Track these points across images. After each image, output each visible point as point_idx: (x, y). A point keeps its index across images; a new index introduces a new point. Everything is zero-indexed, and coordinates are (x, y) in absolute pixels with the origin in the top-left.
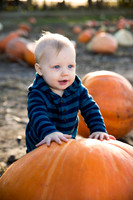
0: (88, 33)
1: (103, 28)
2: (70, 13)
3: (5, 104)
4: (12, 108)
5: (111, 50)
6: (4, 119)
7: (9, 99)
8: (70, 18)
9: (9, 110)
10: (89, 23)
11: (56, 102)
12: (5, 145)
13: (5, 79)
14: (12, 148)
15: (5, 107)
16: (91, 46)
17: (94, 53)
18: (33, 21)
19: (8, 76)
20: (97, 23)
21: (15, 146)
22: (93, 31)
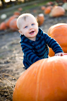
0: (49, 8)
4: (18, 53)
6: (15, 59)
7: (16, 49)
9: (17, 55)
10: (49, 3)
11: (33, 45)
12: (18, 72)
13: (12, 40)
14: (21, 72)
15: (15, 54)
16: (52, 14)
17: (54, 17)
18: (21, 9)
19: (13, 39)
21: (23, 71)
22: (51, 7)
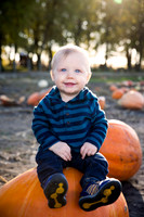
1: (138, 88)
2: (110, 74)
3: (33, 147)
5: (140, 106)
8: (109, 78)
10: (126, 83)
20: (133, 83)
